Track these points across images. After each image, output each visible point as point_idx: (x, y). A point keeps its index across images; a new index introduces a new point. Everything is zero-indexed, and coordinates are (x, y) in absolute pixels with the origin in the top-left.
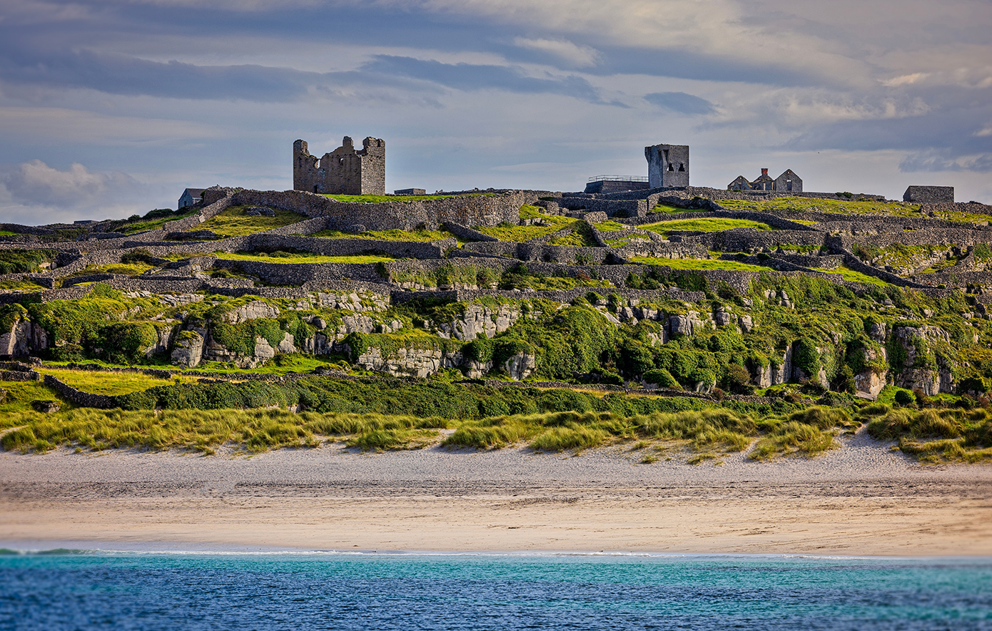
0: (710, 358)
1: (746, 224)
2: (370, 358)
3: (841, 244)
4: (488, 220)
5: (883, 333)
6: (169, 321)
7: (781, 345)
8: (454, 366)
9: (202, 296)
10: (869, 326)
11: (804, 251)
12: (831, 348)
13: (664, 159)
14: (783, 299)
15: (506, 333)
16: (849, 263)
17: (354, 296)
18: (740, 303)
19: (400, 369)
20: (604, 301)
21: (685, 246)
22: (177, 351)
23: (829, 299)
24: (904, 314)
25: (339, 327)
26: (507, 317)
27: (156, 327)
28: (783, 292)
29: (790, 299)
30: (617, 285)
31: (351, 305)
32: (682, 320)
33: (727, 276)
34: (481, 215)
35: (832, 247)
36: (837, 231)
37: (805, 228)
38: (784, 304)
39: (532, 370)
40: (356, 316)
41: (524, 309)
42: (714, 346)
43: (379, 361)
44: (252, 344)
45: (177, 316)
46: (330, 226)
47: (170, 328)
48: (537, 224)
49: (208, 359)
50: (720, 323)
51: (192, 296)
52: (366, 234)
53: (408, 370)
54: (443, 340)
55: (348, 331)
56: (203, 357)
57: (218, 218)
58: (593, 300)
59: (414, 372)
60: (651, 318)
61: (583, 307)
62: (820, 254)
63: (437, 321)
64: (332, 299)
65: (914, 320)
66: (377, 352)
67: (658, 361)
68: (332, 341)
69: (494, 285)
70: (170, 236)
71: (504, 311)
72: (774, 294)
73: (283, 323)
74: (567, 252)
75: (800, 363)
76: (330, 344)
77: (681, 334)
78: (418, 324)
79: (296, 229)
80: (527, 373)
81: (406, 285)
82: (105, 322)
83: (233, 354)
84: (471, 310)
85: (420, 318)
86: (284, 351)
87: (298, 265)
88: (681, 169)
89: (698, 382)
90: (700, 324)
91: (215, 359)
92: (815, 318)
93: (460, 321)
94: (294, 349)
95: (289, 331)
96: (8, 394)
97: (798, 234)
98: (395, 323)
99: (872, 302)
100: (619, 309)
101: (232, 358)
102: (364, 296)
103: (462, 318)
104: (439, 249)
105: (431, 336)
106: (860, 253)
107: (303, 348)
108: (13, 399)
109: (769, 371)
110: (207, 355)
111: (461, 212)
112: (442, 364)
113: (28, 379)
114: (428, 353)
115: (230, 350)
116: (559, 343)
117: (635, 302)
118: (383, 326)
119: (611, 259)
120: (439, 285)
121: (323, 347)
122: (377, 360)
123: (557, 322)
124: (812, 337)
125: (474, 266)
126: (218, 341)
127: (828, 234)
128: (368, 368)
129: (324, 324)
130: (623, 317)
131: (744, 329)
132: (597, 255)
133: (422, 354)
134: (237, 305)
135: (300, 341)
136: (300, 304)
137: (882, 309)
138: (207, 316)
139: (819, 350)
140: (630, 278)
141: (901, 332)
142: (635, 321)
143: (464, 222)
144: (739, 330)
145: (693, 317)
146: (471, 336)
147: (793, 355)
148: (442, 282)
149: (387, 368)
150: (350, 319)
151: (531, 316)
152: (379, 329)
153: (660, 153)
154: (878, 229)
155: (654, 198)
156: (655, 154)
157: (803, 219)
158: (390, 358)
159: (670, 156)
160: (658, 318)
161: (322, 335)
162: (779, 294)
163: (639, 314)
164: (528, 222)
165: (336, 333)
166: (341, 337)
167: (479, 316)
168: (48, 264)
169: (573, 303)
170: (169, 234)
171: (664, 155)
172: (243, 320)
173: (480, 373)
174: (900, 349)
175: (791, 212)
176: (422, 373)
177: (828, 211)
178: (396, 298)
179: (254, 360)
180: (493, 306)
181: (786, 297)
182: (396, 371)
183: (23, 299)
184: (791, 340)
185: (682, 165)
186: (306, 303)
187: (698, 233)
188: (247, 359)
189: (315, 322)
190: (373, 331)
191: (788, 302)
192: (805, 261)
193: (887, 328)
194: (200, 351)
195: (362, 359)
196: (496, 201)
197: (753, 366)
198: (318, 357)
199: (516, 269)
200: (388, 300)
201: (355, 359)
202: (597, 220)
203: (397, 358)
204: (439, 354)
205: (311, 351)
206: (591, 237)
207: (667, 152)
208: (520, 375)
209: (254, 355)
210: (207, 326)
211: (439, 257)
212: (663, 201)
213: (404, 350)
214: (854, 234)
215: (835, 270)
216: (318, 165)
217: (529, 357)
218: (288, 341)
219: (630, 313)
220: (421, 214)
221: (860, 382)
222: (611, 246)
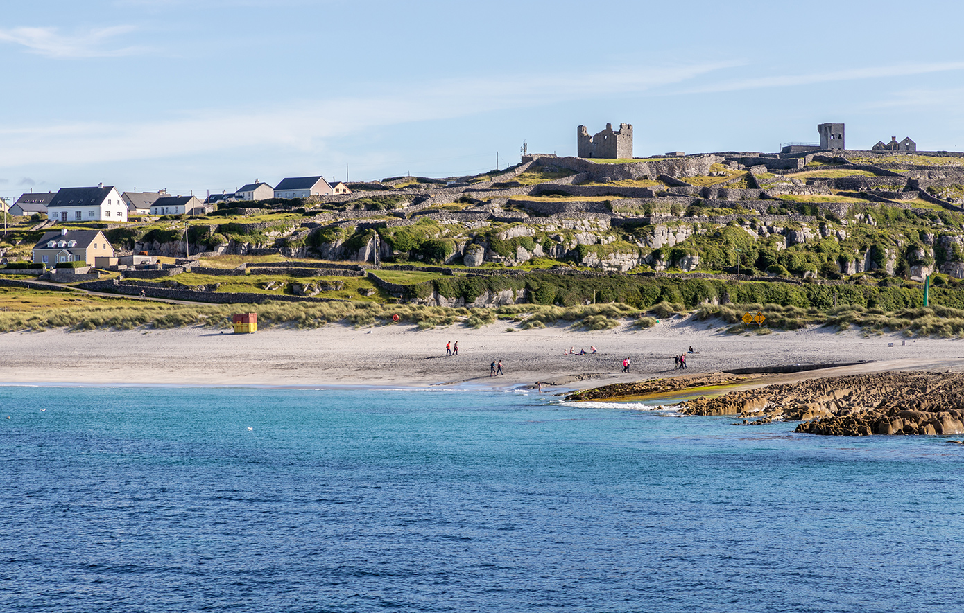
0: (814, 256)
1: (859, 173)
2: (590, 259)
3: (918, 185)
4: (689, 173)
5: (932, 240)
6: (465, 238)
7: (864, 248)
8: (646, 263)
9: (489, 223)
10: (923, 236)
11: (894, 189)
12: (895, 250)
13: (829, 132)
14: (869, 220)
15: (681, 244)
16: (922, 196)
17: (585, 222)
18: (839, 223)
19: (610, 266)
20: (748, 222)
21: (815, 187)
22: (467, 256)
23: (900, 219)
24: (948, 228)
25: (572, 241)
26: (684, 234)
27: (455, 242)
28: (869, 215)
29: (874, 220)
30: (760, 212)
31: (583, 227)
32: (798, 233)
33: (831, 206)
34: (684, 170)
35: (912, 186)
36: (918, 176)
37: (897, 175)
38: (870, 223)
39: (697, 265)
40: (585, 234)
41: (696, 229)
42: (818, 250)
43: (597, 261)
44: (515, 251)
45: (470, 235)
46: (589, 179)
47: (465, 242)
48: (721, 175)
49: (487, 261)
50: (824, 235)
51: (483, 223)
52: (611, 183)
53: (615, 266)
54: (640, 248)
55: (578, 243)
56: (484, 259)
57: (526, 174)
58: (741, 222)
59: (620, 267)
60: (778, 233)
61: (734, 226)
62: (904, 191)
63: (637, 235)
64: (571, 223)
65: (954, 231)
66: (595, 256)
67: (780, 260)
68: (567, 249)
69: (682, 213)
70: (495, 185)
71: (682, 229)
72: (863, 217)
73: (535, 239)
74: (734, 192)
75: (875, 258)
76: (566, 251)
77: (798, 243)
78: (626, 238)
79: (568, 181)
80: (693, 267)
81: (623, 214)
82: (425, 239)
83: (503, 257)
84: (658, 229)
85: (627, 234)
86: (536, 256)
87: (556, 203)
88: (840, 138)
89: (805, 271)
90: (810, 236)
91: (491, 261)
92: (887, 232)
93: (652, 236)
94: (543, 254)
95: (540, 244)
96: (345, 285)
97: (890, 179)
98: (610, 238)
99: (929, 221)
100: (758, 227)
101: (502, 260)
102: (592, 222)
103: (653, 234)
104: (651, 191)
105: (633, 245)
106: (929, 189)
107: (548, 254)
108: (347, 287)
109: (854, 264)
110: (487, 258)
111: (671, 169)
112: (638, 262)
113: (358, 275)
114: (629, 255)
115: (501, 255)
116: (715, 249)
117: (769, 223)
118: (602, 239)
119: (763, 196)
120: (645, 214)
121: (561, 253)
122: (594, 261)
123: (716, 236)
124: (883, 243)
125: (669, 202)
126: (494, 250)
127: (910, 178)
128: (589, 266)
129: (562, 239)
130: (761, 232)
131: (840, 239)
132: (755, 193)
133: (624, 256)
134: (506, 228)
135: (546, 249)
136: (548, 227)
137: (934, 225)
138: (487, 235)
139: (887, 250)
140: (769, 208)
141: (944, 238)
142: (768, 235)
143: (673, 175)
144: (837, 239)
145: (806, 232)
146: (658, 245)
147: (871, 254)
148: (648, 213)
149: (601, 265)
150: (579, 236)
151: (700, 232)
152: (599, 242)
153: (826, 128)
154: (946, 174)
155: (810, 158)
156: (824, 129)
157: (900, 169)
158: (604, 259)
159: (832, 130)
160: (783, 233)
161: (560, 247)
162: (866, 216)
163: (771, 230)
164: (715, 174)
165: (570, 244)
166: (573, 246)
167: (664, 232)
168: (409, 204)
169: (728, 224)
170: (495, 184)
171: (828, 129)
172: (510, 238)
173: (663, 268)
174: (943, 250)
175: (893, 165)
176: (625, 269)
177: (919, 164)
178: (615, 223)
179: (516, 261)
180: (674, 226)
181: (871, 218)
182: (607, 267)
183: (376, 226)
184: (869, 244)
185: (840, 135)
186: (552, 227)
187: (826, 179)
188: (512, 261)
189: (557, 238)
190: (595, 243)
191: (872, 221)
192: (893, 196)
193: (935, 237)
194: (482, 256)
195: (584, 260)
196: (694, 161)
197: (843, 261)
198: (558, 259)
199: (698, 203)
200: (609, 223)
201: (581, 261)
202: (759, 172)
203: (608, 259)
204: (637, 256)
205: (553, 256)
206: (752, 183)
207: (830, 127)
208: (688, 269)
209: (516, 258)
210: (487, 241)
211: (652, 197)
212: (815, 159)
213: (613, 254)
214: (929, 178)
215: (912, 201)
216: (592, 140)
217: (694, 257)
218: (538, 249)
219: (765, 229)
220: (646, 170)
221: (915, 271)
222: (764, 189)
